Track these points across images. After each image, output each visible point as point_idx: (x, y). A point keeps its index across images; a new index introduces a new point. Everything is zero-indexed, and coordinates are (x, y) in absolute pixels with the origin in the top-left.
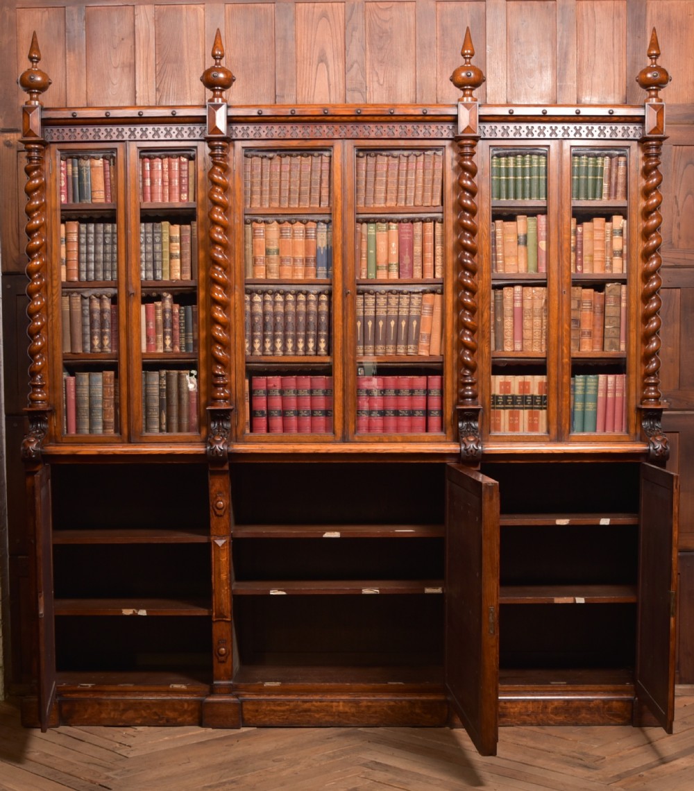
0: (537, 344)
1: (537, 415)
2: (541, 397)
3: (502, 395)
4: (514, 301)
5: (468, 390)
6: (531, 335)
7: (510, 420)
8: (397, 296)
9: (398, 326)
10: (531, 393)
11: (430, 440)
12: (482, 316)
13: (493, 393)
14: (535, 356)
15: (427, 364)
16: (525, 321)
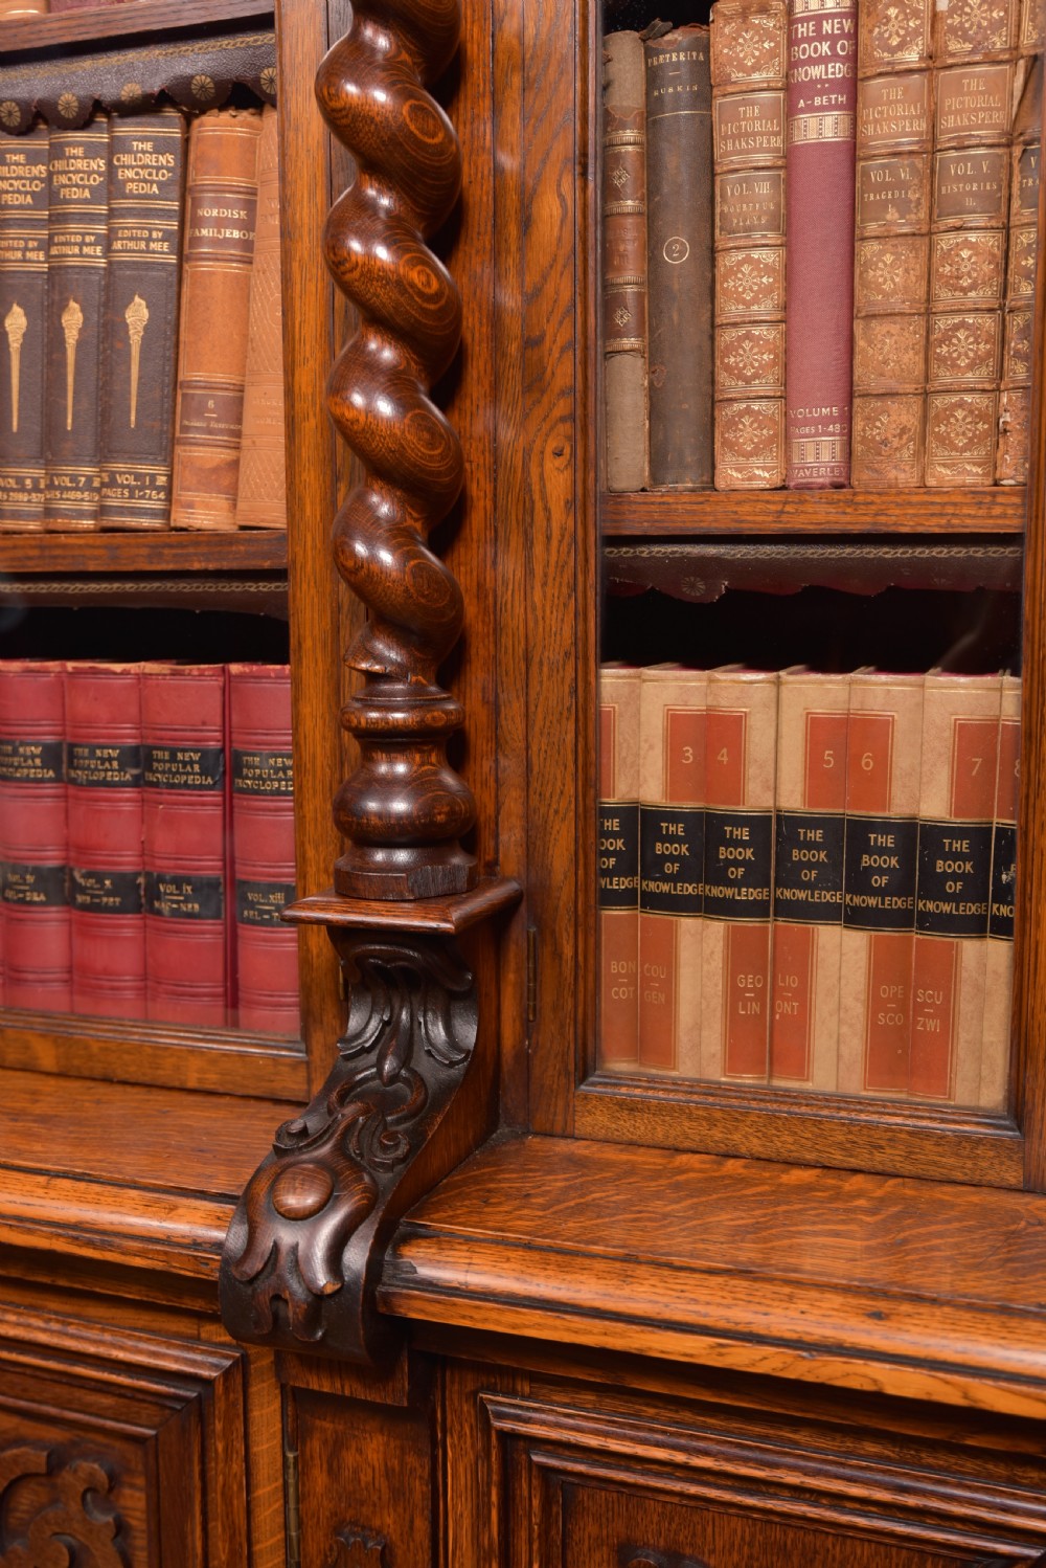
0: (960, 426)
1: (945, 975)
2: (979, 835)
3: (688, 805)
4: (793, 96)
5: (389, 785)
6: (912, 360)
7: (734, 995)
8: (40, 143)
9: (47, 337)
10: (899, 807)
11: (212, 1080)
12: (526, 224)
13: (620, 791)
14: (933, 526)
15: (210, 587)
16: (868, 250)
